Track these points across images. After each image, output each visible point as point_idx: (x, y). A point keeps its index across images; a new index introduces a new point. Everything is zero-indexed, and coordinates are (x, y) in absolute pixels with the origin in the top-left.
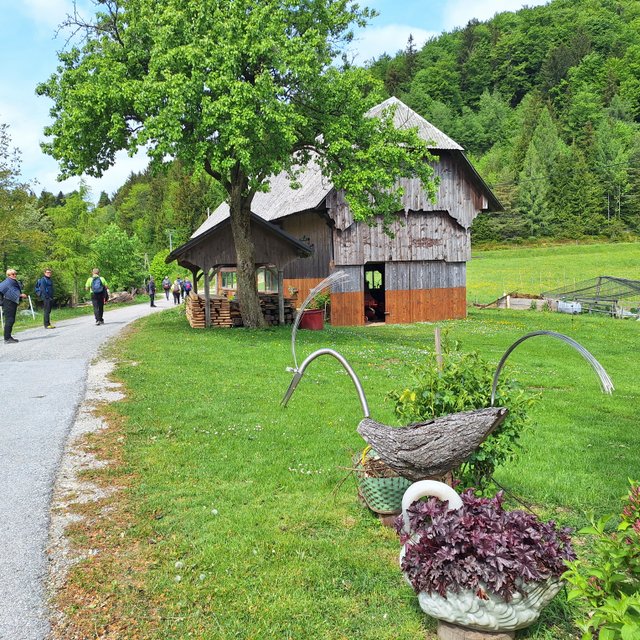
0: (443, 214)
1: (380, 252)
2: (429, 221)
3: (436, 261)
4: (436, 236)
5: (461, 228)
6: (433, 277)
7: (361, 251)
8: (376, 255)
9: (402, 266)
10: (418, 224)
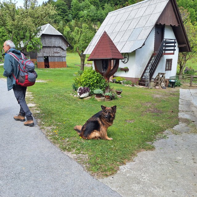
0: (60, 47)
1: (47, 54)
2: (57, 49)
3: (59, 56)
4: (59, 51)
5: (64, 50)
6: (59, 59)
7: (43, 54)
8: (46, 55)
9: (52, 57)
10: (55, 49)
